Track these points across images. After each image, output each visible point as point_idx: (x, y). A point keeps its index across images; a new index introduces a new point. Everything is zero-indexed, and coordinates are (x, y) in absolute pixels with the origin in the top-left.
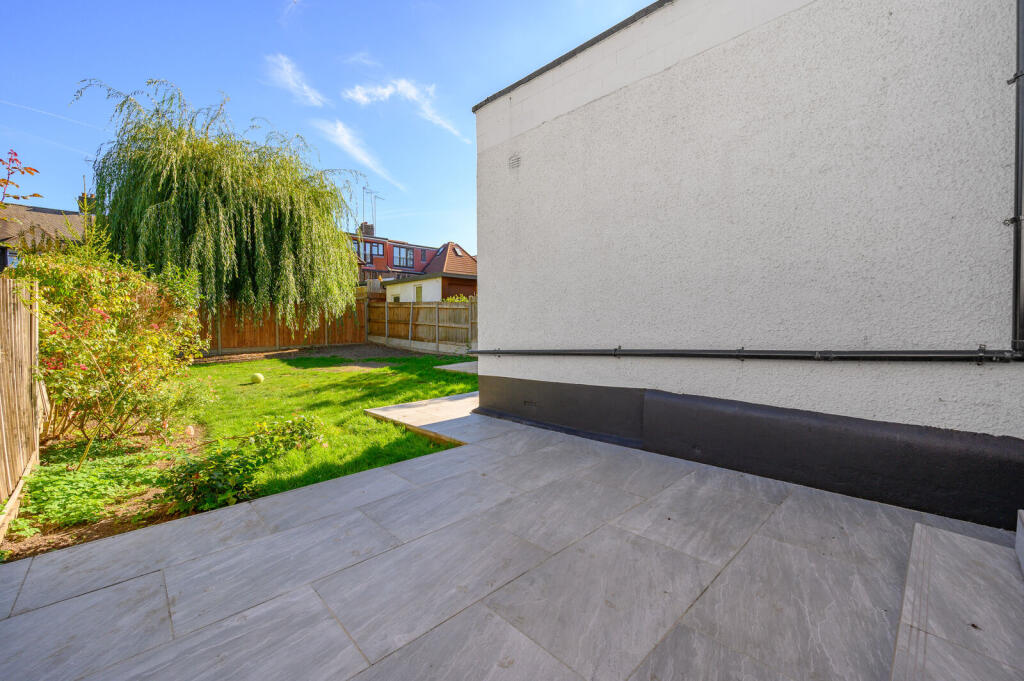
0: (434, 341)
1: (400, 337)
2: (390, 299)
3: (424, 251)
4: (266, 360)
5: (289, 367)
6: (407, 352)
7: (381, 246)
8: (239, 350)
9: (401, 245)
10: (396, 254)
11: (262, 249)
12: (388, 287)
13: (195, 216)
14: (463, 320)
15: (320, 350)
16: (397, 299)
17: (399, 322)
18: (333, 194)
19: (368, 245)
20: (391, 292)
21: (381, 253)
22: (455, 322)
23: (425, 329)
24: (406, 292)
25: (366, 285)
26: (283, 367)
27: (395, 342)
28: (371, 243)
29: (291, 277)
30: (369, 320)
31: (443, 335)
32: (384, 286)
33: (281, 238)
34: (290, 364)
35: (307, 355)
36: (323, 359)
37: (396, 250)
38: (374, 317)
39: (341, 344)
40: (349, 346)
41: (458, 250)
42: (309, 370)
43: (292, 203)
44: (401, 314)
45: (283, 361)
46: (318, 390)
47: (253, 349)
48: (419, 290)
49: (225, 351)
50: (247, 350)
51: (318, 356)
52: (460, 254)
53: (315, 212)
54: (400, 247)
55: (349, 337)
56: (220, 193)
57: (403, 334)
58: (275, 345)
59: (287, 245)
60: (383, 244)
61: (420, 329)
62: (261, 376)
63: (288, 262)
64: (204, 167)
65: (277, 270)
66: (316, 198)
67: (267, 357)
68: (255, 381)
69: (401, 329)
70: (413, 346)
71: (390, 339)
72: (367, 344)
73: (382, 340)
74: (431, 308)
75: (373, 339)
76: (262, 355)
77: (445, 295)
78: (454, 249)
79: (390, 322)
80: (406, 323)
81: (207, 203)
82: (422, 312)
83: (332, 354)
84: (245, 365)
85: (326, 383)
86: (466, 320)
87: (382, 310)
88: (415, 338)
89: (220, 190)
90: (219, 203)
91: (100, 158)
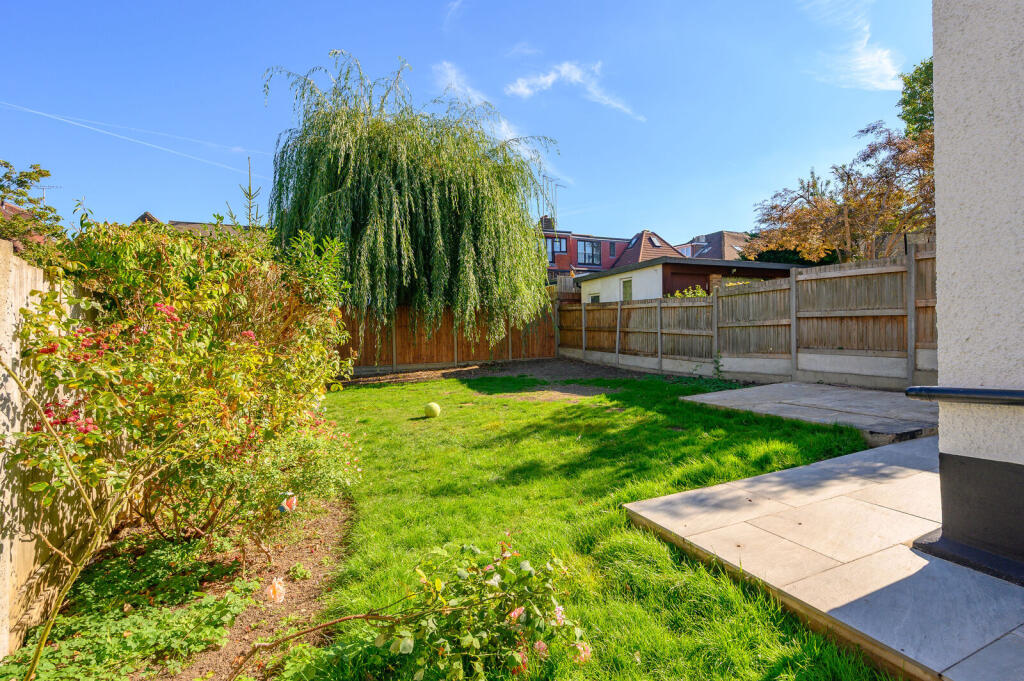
0: (654, 354)
1: (601, 349)
2: (586, 299)
3: (612, 243)
4: (444, 381)
5: (470, 390)
6: (614, 370)
7: (563, 241)
8: (415, 366)
9: (586, 239)
10: (580, 249)
11: (440, 242)
12: (583, 285)
13: (366, 206)
14: (702, 324)
15: (504, 367)
16: (595, 299)
17: (600, 330)
18: (520, 167)
19: (550, 241)
20: (588, 290)
21: (564, 249)
22: (688, 327)
23: (640, 338)
24: (609, 289)
25: (556, 283)
26: (462, 391)
27: (596, 357)
28: (553, 238)
29: (472, 277)
30: (561, 328)
31: (670, 345)
32: (577, 283)
33: (460, 227)
34: (470, 387)
35: (489, 374)
36: (509, 379)
37: (581, 245)
38: (567, 323)
39: (526, 359)
40: (538, 361)
41: (655, 240)
42: (497, 398)
43: (475, 182)
44: (605, 318)
45: (463, 381)
46: (515, 437)
47: (430, 366)
48: (627, 285)
49: (400, 367)
50: (423, 366)
51: (504, 374)
52: (657, 244)
53: (499, 191)
54: (585, 241)
55: (537, 350)
56: (395, 176)
57: (606, 344)
58: (453, 360)
59: (466, 238)
60: (566, 238)
61: (632, 338)
62: (436, 407)
63: (468, 259)
64: (378, 149)
65: (456, 267)
66: (499, 174)
67: (444, 376)
68: (429, 415)
69: (604, 339)
70: (621, 362)
71: (588, 352)
72: (559, 359)
73: (577, 354)
74: (647, 308)
75: (563, 352)
76: (439, 373)
77: (668, 289)
78: (650, 239)
79: (588, 330)
80: (612, 330)
81: (379, 188)
82: (634, 315)
83: (519, 373)
84: (420, 386)
85: (524, 422)
86: (709, 324)
87: (577, 313)
88: (623, 351)
89: (394, 172)
90: (393, 189)
91: (279, 150)
